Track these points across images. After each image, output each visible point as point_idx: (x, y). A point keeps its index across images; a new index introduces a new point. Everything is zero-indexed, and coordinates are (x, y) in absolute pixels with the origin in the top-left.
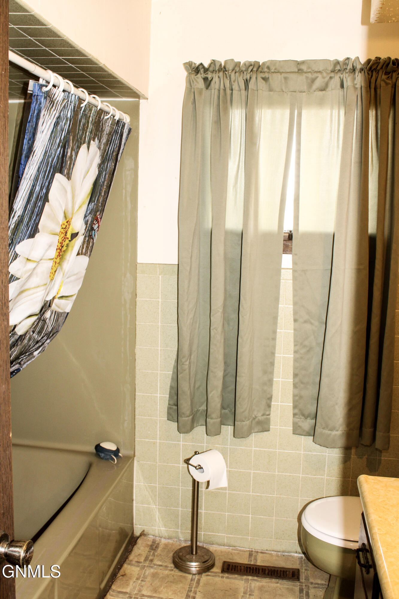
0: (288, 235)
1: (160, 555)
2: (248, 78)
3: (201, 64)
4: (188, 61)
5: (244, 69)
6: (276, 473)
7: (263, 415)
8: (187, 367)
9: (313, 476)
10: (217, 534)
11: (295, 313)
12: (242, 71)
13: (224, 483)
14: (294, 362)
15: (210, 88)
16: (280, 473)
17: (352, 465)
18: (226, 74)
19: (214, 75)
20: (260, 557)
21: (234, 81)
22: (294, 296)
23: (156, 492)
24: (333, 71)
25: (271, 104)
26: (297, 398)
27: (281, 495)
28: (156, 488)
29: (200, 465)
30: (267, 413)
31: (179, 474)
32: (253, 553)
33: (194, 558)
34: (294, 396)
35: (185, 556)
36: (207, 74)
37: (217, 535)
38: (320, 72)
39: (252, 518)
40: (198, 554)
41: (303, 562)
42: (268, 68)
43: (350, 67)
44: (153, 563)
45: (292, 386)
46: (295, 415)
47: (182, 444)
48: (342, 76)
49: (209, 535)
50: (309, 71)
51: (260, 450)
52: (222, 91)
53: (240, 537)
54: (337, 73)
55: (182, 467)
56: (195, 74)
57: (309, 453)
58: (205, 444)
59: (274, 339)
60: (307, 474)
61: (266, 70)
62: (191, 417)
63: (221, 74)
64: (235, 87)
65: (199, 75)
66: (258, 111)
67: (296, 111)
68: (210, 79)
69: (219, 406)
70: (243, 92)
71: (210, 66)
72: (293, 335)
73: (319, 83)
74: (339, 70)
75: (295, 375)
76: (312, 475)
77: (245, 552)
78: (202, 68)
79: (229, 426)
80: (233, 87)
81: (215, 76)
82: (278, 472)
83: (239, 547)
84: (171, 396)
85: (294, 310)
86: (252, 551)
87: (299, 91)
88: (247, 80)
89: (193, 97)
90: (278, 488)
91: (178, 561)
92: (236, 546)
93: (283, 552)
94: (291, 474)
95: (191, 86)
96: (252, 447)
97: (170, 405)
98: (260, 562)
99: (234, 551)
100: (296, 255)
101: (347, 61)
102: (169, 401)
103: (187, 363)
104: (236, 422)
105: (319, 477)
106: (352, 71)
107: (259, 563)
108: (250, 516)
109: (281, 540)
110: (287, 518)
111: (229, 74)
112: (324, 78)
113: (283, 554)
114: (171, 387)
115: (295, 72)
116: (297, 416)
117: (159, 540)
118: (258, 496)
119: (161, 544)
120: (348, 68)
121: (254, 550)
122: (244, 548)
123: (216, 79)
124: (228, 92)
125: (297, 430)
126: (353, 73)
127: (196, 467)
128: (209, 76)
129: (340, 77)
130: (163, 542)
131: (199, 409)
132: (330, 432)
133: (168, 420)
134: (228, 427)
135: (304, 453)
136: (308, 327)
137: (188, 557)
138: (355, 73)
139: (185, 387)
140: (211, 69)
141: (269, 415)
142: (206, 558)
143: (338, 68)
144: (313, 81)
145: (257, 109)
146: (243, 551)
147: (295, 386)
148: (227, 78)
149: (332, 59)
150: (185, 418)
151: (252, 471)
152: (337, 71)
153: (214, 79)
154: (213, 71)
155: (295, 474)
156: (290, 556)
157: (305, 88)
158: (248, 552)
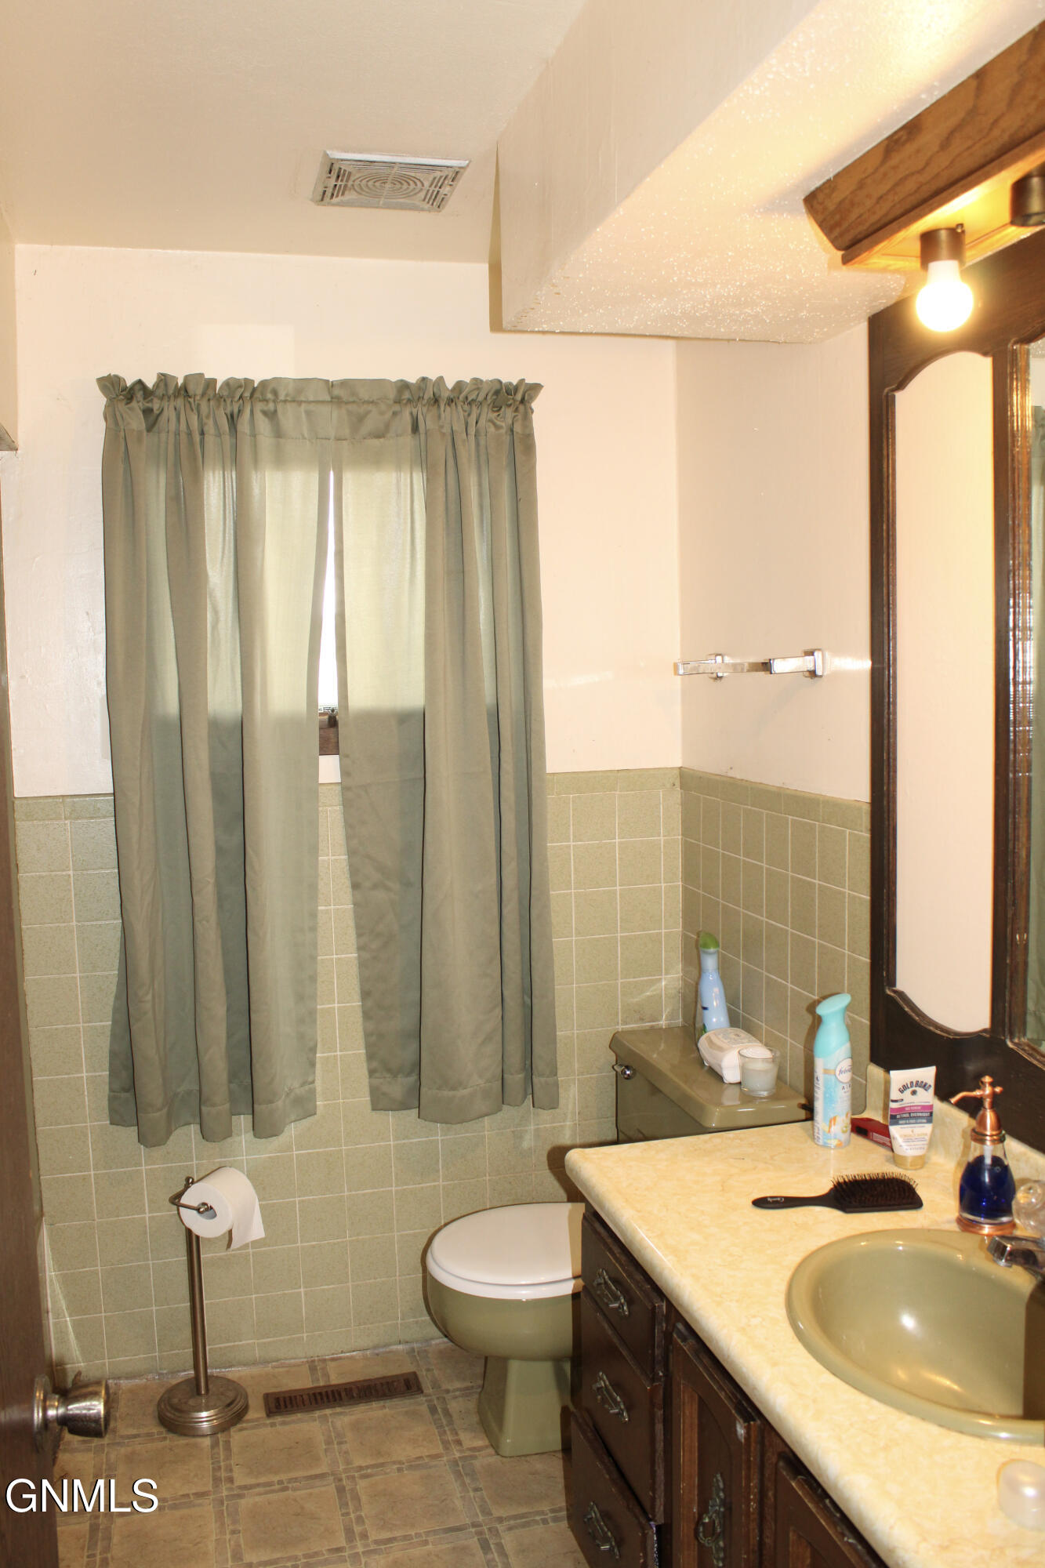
0: (326, 717)
1: (128, 1414)
2: (236, 411)
3: (140, 382)
4: (106, 375)
5: (225, 393)
6: (346, 1194)
7: (303, 1084)
8: (148, 1006)
9: (417, 1186)
10: (236, 1343)
11: (354, 871)
12: (221, 398)
13: (257, 1231)
14: (359, 968)
15: (155, 429)
16: (354, 1193)
17: (487, 1151)
18: (189, 402)
19: (165, 404)
20: (331, 1367)
21: (208, 417)
22: (348, 838)
23: (99, 1283)
24: (398, 401)
25: (280, 460)
26: (374, 1038)
27: (358, 1235)
28: (98, 1274)
29: (206, 1202)
30: (310, 1079)
31: (145, 1233)
32: (316, 1363)
33: (204, 1401)
34: (367, 1035)
35: (186, 1403)
36: (151, 401)
37: (238, 1345)
38: (372, 402)
39: (306, 1294)
40: (210, 1392)
41: (418, 1358)
42: (275, 393)
43: (429, 394)
44: (117, 1435)
45: (360, 1014)
46: (372, 1073)
47: (146, 1169)
48: (415, 411)
49: (220, 1348)
50: (351, 399)
51: (309, 1153)
52: (183, 437)
53: (286, 1337)
54: (406, 404)
55: (149, 1217)
56: (125, 402)
57: (406, 1141)
58: (195, 1162)
59: (313, 929)
60: (407, 1184)
61: (269, 396)
62: (165, 1110)
63: (180, 402)
64: (210, 428)
65: (134, 404)
66: (259, 476)
67: (332, 473)
68: (156, 412)
69: (224, 1077)
70: (227, 439)
71: (157, 385)
72: (352, 913)
73: (372, 422)
74: (409, 401)
75: (365, 995)
76: (415, 1184)
77: (299, 1366)
78: (140, 390)
79: (242, 1116)
80: (206, 429)
81: (169, 405)
82: (350, 1190)
83: (286, 1359)
84: (113, 1073)
85: (351, 865)
86: (313, 1361)
87: (335, 438)
88: (232, 416)
89: (123, 448)
90: (352, 1223)
91: (173, 1416)
92: (281, 1359)
93: (375, 1347)
94: (376, 1190)
95: (117, 424)
96: (293, 1151)
97: (114, 1092)
98: (336, 1378)
99: (277, 1370)
100: (347, 756)
101: (423, 386)
102: (110, 1083)
103: (149, 997)
104: (255, 1106)
105: (428, 1184)
106: (432, 402)
107: (335, 1380)
108: (302, 1290)
109: (369, 1326)
110: (375, 1279)
111: (196, 402)
112: (382, 413)
113: (376, 1351)
114: (113, 1054)
115: (328, 402)
116: (377, 1075)
117: (114, 1386)
118: (313, 1246)
119: (120, 1392)
120: (426, 397)
121: (316, 1358)
122: (295, 1358)
123: (169, 413)
124: (197, 438)
125: (380, 1102)
126: (436, 406)
127: (198, 1210)
128: (156, 405)
129: (411, 414)
130: (124, 1388)
131: (178, 1090)
132: (451, 1093)
133: (112, 1123)
134: (240, 1119)
135: (396, 1142)
136: (380, 895)
137: (191, 1402)
138: (439, 406)
139: (148, 1048)
140: (160, 392)
141: (313, 1082)
142: (231, 1394)
143: (406, 395)
144: (361, 419)
145: (256, 473)
146: (295, 1366)
147: (367, 1015)
148: (192, 410)
149: (394, 379)
150: (155, 1114)
151: (297, 1199)
152: (405, 402)
153: (165, 412)
154: (163, 395)
155: (382, 1187)
156: (390, 1352)
157: (347, 432)
158: (307, 1365)
